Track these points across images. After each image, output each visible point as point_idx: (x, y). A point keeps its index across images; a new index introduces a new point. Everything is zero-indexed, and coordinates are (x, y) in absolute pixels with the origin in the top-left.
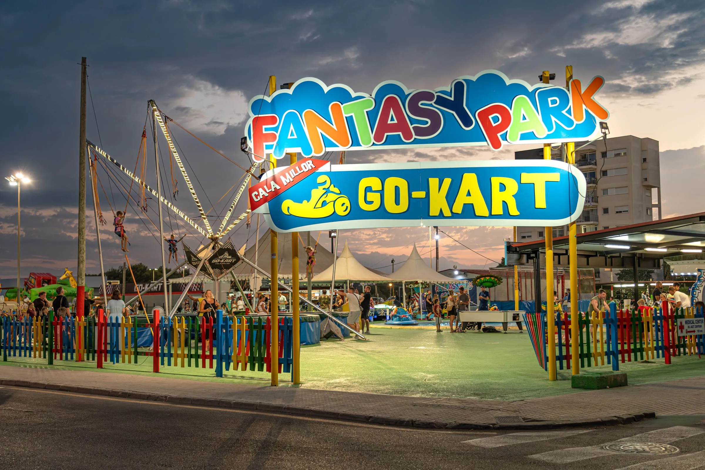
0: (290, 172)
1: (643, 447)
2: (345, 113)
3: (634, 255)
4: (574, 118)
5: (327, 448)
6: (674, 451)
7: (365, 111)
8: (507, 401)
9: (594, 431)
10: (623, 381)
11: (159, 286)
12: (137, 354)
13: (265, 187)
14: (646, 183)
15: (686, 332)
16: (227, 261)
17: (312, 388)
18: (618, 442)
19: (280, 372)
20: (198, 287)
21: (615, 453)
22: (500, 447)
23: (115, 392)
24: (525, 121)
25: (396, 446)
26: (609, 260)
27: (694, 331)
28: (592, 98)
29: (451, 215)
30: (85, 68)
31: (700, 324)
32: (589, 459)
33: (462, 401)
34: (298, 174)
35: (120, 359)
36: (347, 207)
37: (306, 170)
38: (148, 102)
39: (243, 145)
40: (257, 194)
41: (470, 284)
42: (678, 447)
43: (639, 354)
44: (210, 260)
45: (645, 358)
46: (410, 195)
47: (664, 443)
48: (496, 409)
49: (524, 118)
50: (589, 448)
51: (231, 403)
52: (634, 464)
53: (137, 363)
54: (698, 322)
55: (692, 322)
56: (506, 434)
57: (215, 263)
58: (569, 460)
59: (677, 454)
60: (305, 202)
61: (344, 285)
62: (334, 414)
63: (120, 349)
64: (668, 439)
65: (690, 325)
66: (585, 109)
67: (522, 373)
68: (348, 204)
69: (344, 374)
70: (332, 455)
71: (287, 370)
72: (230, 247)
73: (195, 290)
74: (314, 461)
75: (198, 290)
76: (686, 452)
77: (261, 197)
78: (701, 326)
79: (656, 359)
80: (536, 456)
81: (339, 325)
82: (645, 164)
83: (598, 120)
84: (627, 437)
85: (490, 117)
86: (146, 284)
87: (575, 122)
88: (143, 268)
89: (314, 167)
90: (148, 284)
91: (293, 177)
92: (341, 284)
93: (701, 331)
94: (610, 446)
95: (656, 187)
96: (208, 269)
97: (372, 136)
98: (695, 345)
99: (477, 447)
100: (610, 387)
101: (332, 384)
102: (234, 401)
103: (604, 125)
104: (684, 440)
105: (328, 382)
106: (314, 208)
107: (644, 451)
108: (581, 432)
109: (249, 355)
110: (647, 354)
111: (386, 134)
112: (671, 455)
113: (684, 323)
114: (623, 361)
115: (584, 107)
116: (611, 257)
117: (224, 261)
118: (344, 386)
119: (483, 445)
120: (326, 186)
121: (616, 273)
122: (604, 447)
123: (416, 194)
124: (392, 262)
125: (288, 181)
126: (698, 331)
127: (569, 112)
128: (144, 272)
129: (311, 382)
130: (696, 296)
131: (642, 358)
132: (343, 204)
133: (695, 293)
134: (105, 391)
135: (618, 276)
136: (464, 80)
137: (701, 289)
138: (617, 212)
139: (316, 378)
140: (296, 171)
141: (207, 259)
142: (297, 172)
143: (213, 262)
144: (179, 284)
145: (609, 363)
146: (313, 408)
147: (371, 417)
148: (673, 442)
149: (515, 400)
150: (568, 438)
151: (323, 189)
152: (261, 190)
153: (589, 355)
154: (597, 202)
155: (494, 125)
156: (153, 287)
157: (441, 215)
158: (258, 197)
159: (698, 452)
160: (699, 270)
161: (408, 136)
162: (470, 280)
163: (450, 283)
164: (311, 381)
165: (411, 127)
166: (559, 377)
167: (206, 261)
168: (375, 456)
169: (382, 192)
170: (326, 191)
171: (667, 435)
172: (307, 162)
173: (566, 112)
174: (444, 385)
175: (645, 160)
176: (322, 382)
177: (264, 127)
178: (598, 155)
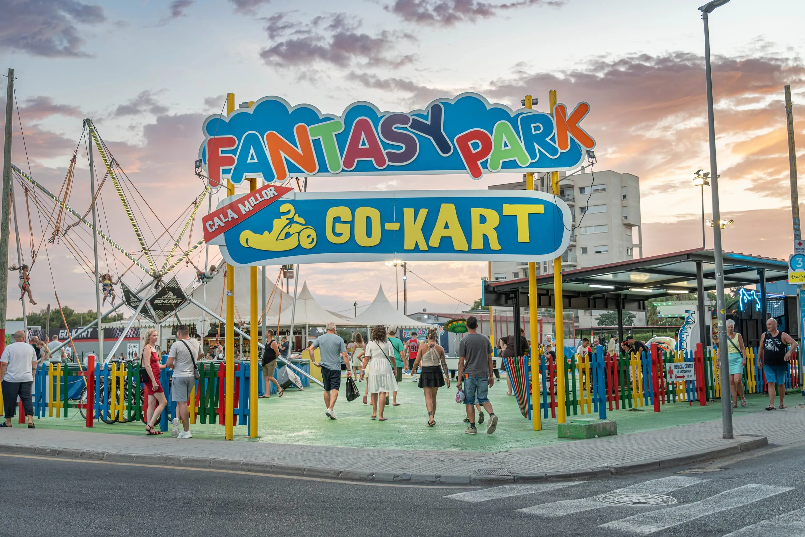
0: (250, 200)
1: (639, 498)
2: (311, 136)
3: (619, 295)
4: (559, 146)
5: (294, 506)
6: (671, 502)
7: (334, 134)
8: (490, 452)
9: (586, 483)
10: (613, 430)
11: (88, 332)
12: (67, 406)
13: (221, 216)
14: (626, 222)
15: (676, 378)
16: (171, 301)
17: (272, 442)
18: (612, 494)
19: (235, 424)
20: (134, 333)
21: (609, 505)
22: (486, 501)
23: (42, 450)
24: (506, 148)
25: (372, 502)
26: (591, 302)
27: (683, 377)
28: (577, 125)
29: (427, 249)
30: (12, 81)
31: (689, 369)
32: (584, 512)
33: (442, 453)
34: (258, 202)
35: (47, 413)
36: (313, 239)
37: (267, 198)
38: (84, 121)
39: (197, 169)
40: (212, 223)
41: (441, 329)
42: (675, 497)
43: (627, 401)
44: (152, 301)
45: (633, 406)
46: (383, 226)
47: (660, 493)
48: (479, 460)
49: (506, 145)
50: (582, 500)
51: (180, 460)
52: (632, 515)
53: (67, 417)
54: (688, 366)
55: (681, 367)
56: (491, 487)
57: (158, 304)
58: (561, 513)
59: (674, 505)
60: (266, 233)
61: (303, 330)
62: (299, 469)
63: (47, 401)
64: (664, 489)
65: (679, 370)
66: (570, 137)
67: (504, 423)
68: (314, 235)
69: (307, 427)
70: (301, 514)
71: (243, 422)
72: (175, 286)
73: (131, 336)
74: (280, 520)
75: (135, 336)
76: (685, 502)
77: (217, 227)
78: (690, 371)
79: (645, 407)
80: (526, 510)
81: (298, 373)
82: (625, 202)
83: (584, 149)
84: (620, 488)
85: (470, 143)
86: (73, 330)
87: (560, 151)
88: (68, 312)
89: (276, 194)
90: (76, 330)
91: (253, 205)
92: (299, 329)
93: (691, 376)
94: (603, 498)
95: (637, 226)
96: (149, 310)
97: (341, 162)
98: (685, 390)
99: (460, 501)
100: (599, 437)
101: (295, 436)
102: (184, 458)
103: (591, 154)
104: (681, 490)
105: (290, 435)
106: (277, 240)
107: (640, 502)
108: (572, 484)
109: (199, 406)
110: (636, 402)
111: (357, 160)
112: (668, 506)
113: (673, 368)
114: (611, 409)
115: (569, 135)
116: (595, 298)
117: (168, 301)
118: (308, 439)
119: (467, 499)
120: (290, 216)
121: (596, 317)
122: (597, 499)
123: (389, 226)
124: (355, 305)
125: (247, 210)
126: (688, 376)
127: (553, 139)
128: (70, 317)
129: (270, 436)
130: (684, 339)
131: (630, 405)
132: (309, 236)
133: (683, 336)
134: (30, 448)
135: (598, 321)
136: (441, 103)
137: (690, 331)
138: (596, 252)
139: (275, 431)
140: (256, 199)
141: (149, 300)
142: (258, 200)
143: (155, 303)
144: (113, 329)
145: (596, 411)
146: (275, 463)
147: (341, 472)
148: (670, 493)
149: (498, 451)
150: (559, 490)
151: (287, 219)
152: (216, 219)
153: (575, 403)
154: (576, 241)
155: (474, 152)
156: (81, 333)
157: (417, 249)
158: (213, 227)
159: (697, 502)
160: (687, 312)
161: (381, 162)
162: (441, 325)
163: (419, 328)
164: (270, 434)
165: (384, 152)
166: (543, 427)
167: (147, 302)
168: (349, 513)
169: (352, 223)
170: (289, 221)
171: (662, 486)
172: (269, 189)
173: (550, 139)
174: (420, 436)
175: (625, 197)
176: (283, 436)
177: (220, 149)
178: (576, 191)
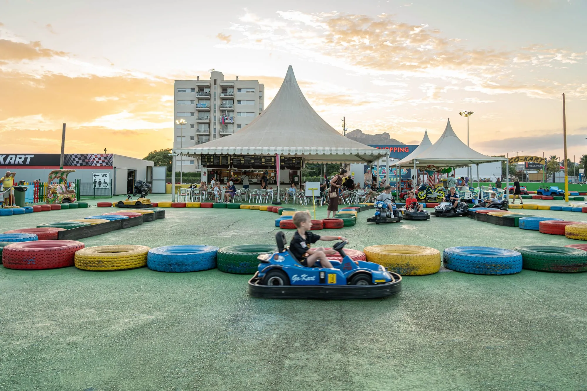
82: (261, 100)
154: (234, 120)
175: (260, 97)
178: (236, 90)
